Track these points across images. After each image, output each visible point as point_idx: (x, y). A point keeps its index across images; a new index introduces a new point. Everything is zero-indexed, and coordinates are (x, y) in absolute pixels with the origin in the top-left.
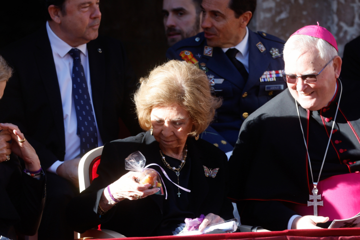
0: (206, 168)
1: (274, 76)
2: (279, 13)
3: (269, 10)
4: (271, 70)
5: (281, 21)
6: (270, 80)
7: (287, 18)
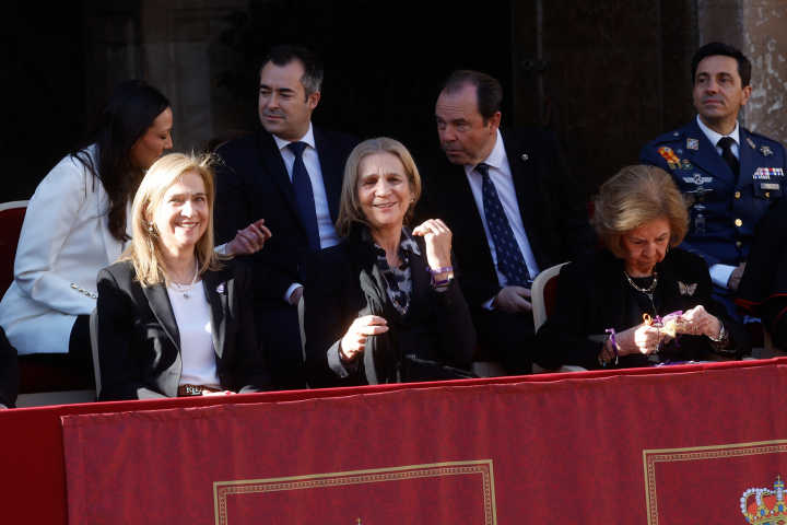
0: (681, 285)
1: (768, 174)
2: (771, 103)
3: (760, 100)
4: (764, 167)
5: (774, 112)
6: (764, 178)
7: (781, 109)
